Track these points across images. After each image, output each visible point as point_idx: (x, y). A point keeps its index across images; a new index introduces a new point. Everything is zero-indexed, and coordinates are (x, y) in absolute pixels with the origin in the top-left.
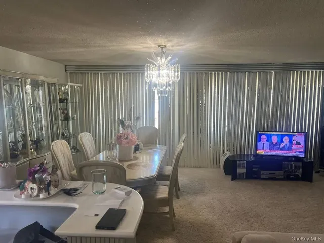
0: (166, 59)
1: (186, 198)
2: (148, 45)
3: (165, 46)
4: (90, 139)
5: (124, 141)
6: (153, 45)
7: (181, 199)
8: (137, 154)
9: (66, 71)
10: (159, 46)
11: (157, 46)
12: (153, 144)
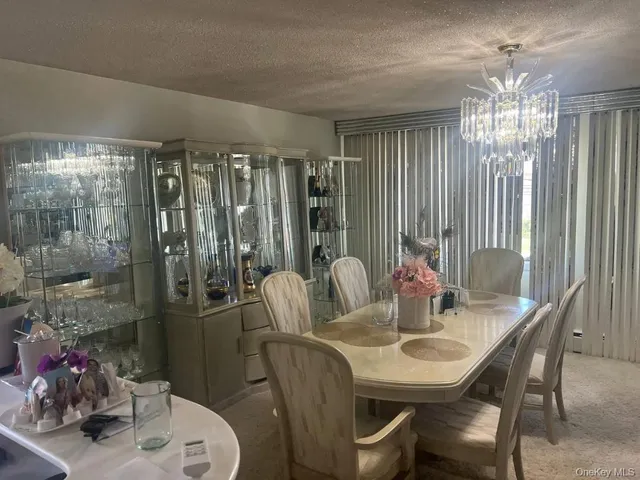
0: (515, 80)
1: (576, 444)
2: (471, 52)
3: (517, 46)
4: (358, 273)
5: (406, 284)
6: (486, 50)
7: (561, 444)
8: (449, 318)
9: (336, 132)
10: (501, 48)
11: (497, 50)
12: (506, 292)
